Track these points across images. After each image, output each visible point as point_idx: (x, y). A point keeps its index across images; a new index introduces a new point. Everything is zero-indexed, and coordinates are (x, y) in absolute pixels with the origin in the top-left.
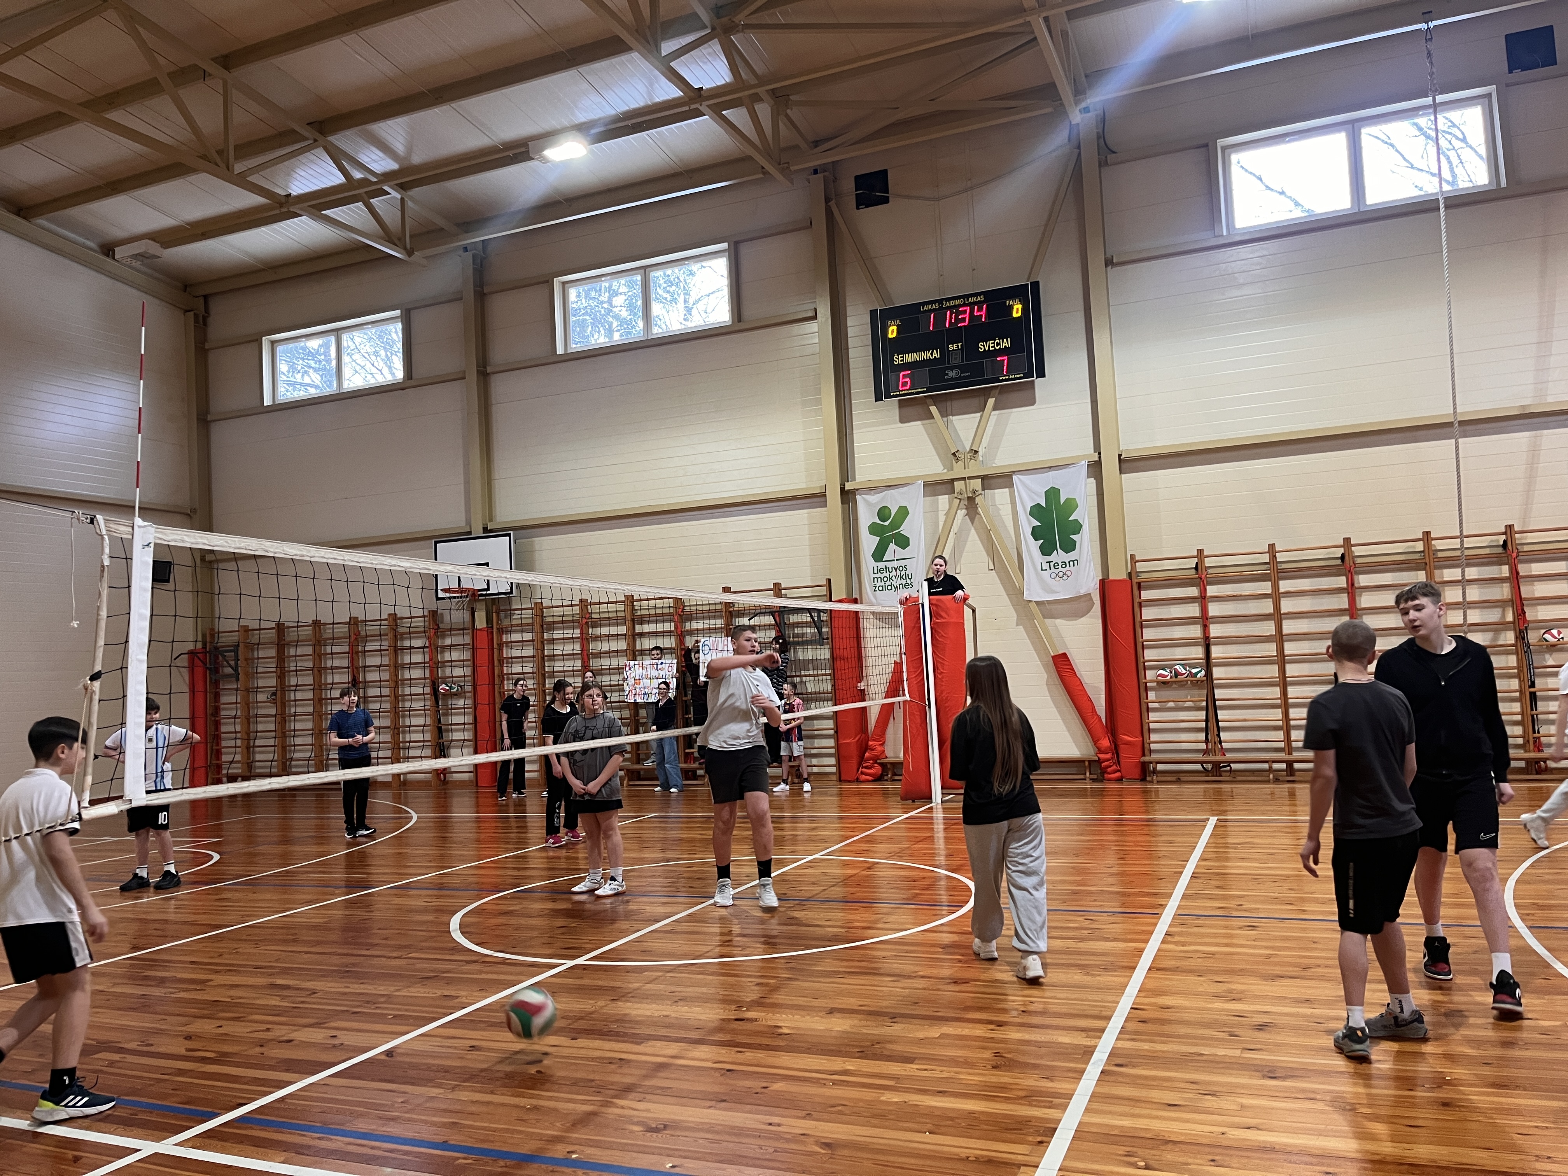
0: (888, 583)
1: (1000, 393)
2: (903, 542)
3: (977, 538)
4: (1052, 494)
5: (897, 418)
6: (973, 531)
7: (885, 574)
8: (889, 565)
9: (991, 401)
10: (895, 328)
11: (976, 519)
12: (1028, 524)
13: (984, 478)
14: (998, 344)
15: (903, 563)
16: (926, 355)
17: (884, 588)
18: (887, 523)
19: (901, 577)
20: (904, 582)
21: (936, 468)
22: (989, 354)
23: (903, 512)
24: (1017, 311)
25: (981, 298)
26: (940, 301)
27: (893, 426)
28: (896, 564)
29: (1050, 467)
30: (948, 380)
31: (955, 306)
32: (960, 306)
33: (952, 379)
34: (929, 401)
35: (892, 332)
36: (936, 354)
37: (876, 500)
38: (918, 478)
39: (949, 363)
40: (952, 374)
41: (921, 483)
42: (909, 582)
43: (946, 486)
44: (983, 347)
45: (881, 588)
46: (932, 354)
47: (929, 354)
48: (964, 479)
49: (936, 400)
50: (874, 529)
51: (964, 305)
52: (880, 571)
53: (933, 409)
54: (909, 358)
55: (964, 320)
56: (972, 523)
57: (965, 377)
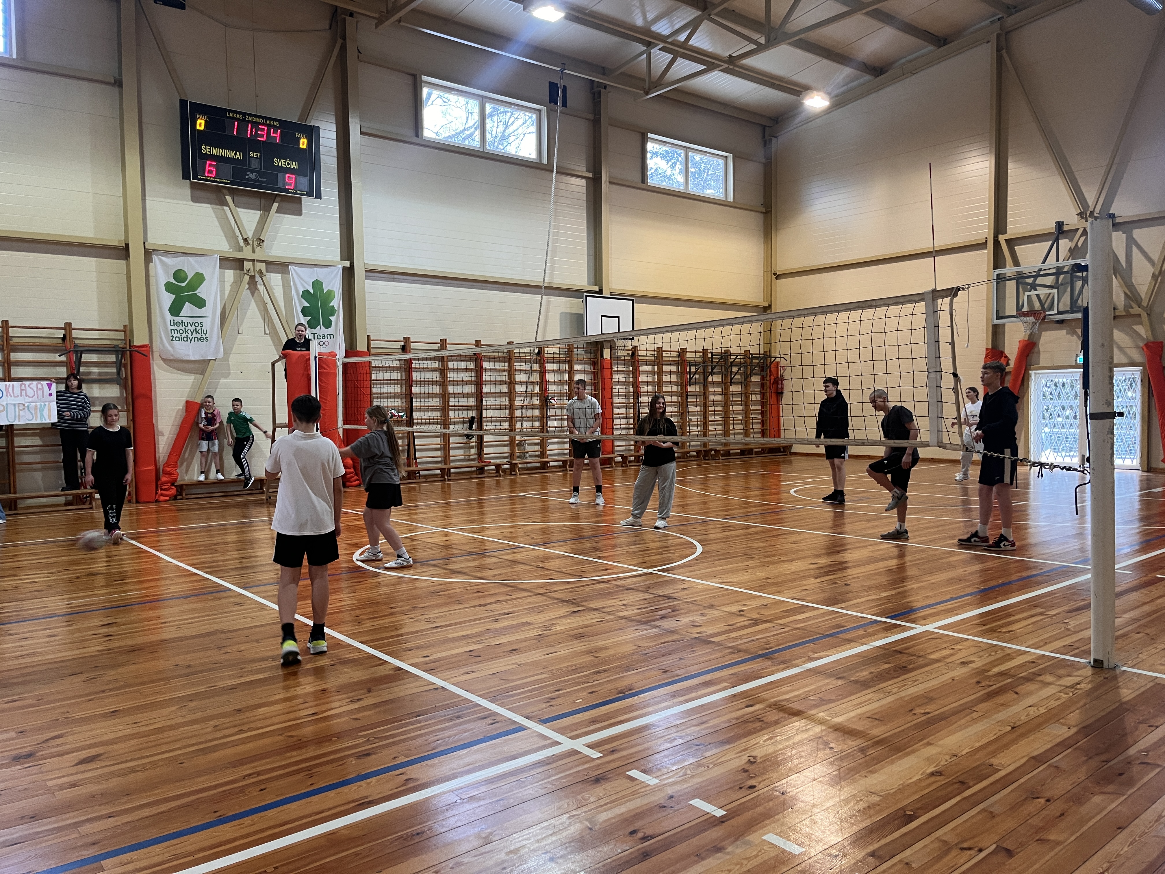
0: (184, 335)
1: (281, 201)
2: (200, 303)
3: (256, 308)
4: (317, 284)
5: (190, 197)
6: (253, 303)
7: (181, 328)
8: (185, 320)
9: (275, 205)
10: (203, 122)
11: (256, 294)
12: (299, 304)
13: (267, 263)
14: (289, 164)
15: (199, 320)
16: (231, 154)
17: (180, 339)
18: (184, 284)
19: (197, 332)
20: (199, 336)
21: (224, 247)
22: (280, 169)
23: (199, 278)
24: (303, 143)
25: (276, 124)
26: (244, 114)
27: (185, 202)
28: (191, 320)
29: (316, 265)
30: (248, 180)
31: (256, 123)
32: (259, 123)
33: (251, 180)
34: (225, 191)
35: (201, 124)
36: (239, 156)
37: (175, 263)
38: (215, 252)
39: (250, 166)
40: (252, 176)
41: (217, 256)
42: (204, 336)
43: (238, 264)
44: (277, 162)
45: (177, 339)
46: (235, 154)
47: (233, 154)
48: (253, 261)
49: (233, 192)
50: (169, 287)
51: (263, 124)
52: (177, 324)
53: (229, 199)
54: (215, 151)
55: (262, 136)
56: (253, 296)
57: (261, 182)
